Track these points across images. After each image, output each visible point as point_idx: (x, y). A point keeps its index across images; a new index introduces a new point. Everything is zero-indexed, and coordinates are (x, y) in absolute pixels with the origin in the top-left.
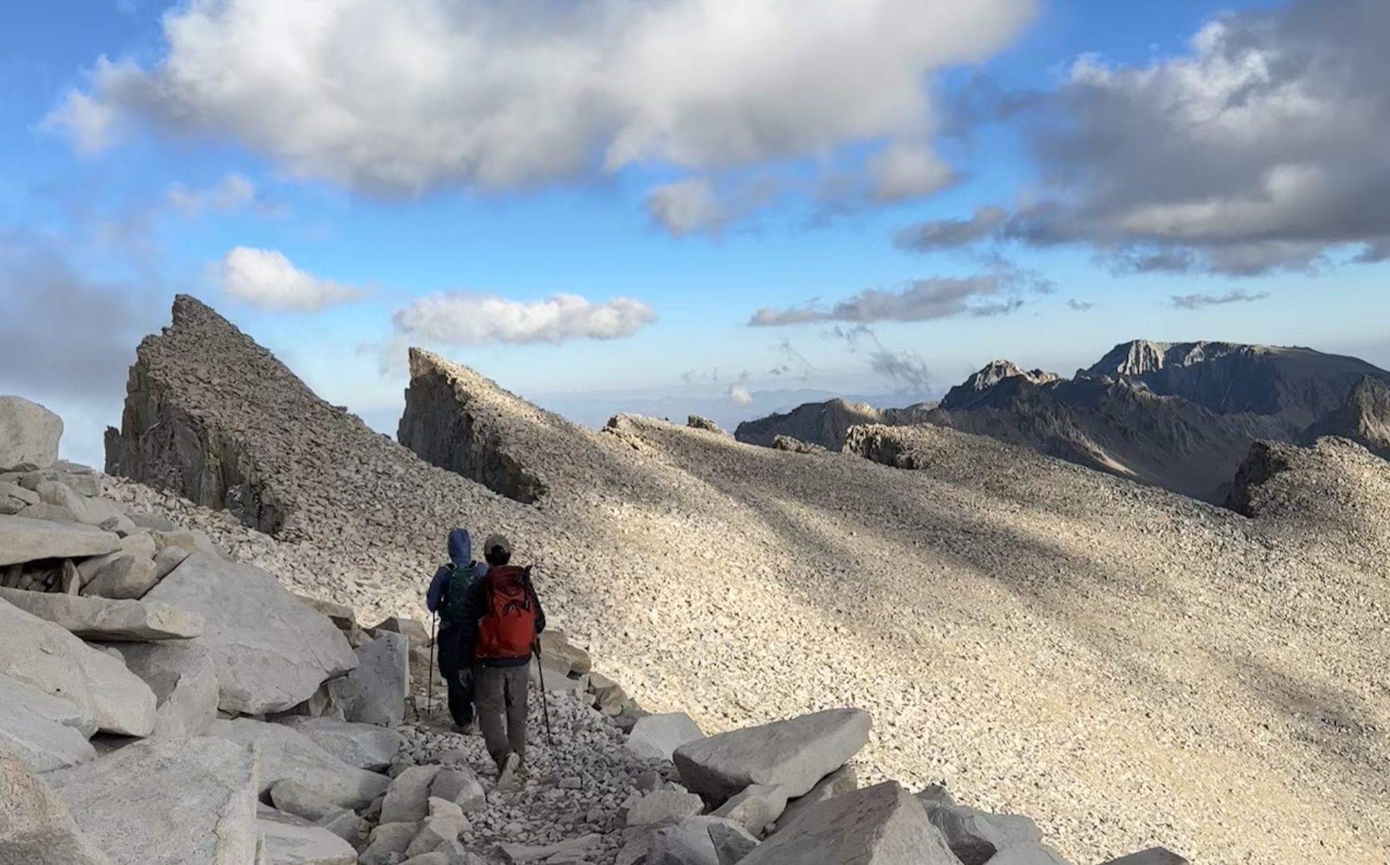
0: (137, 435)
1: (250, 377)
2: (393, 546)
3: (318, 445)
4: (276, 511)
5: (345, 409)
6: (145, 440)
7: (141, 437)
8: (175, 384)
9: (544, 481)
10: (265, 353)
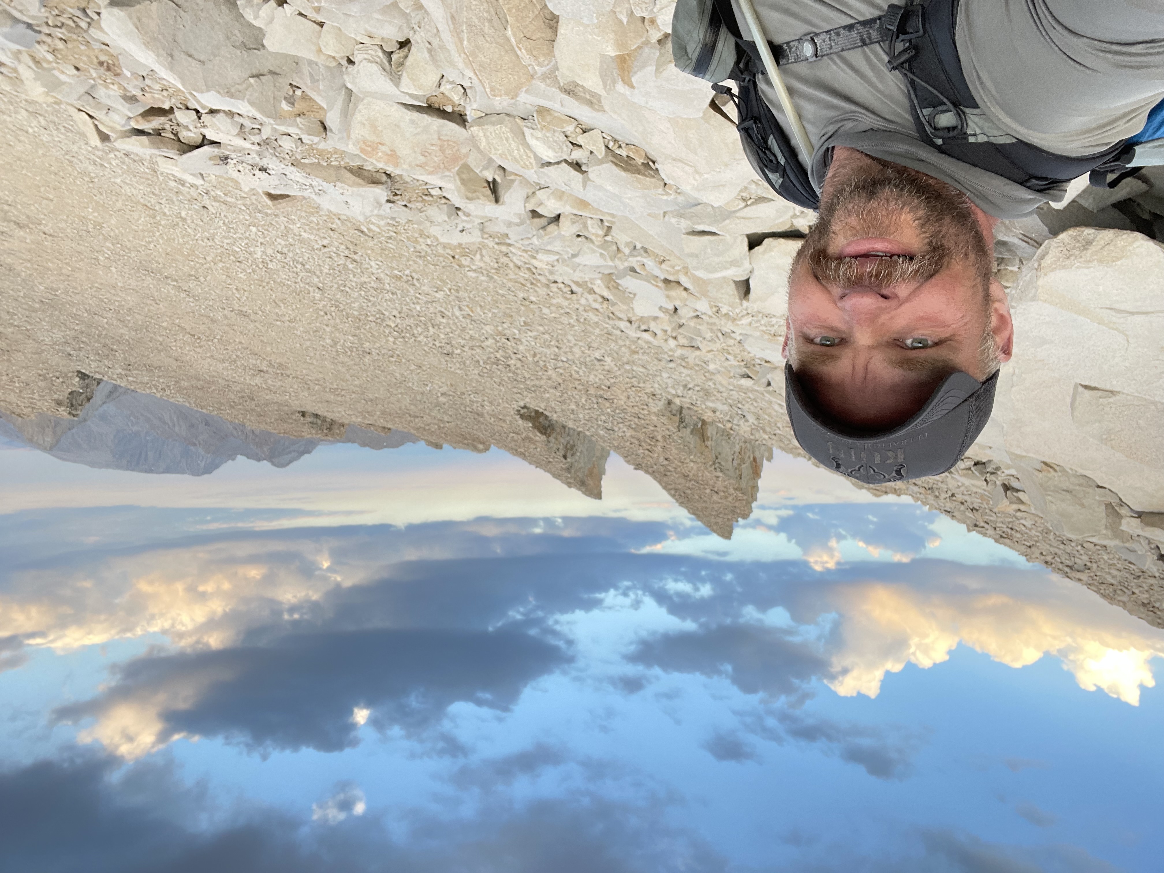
0: (755, 460)
1: (688, 492)
2: (595, 385)
3: (648, 450)
4: (671, 412)
5: (635, 469)
6: (749, 457)
7: (752, 459)
8: (731, 491)
9: (518, 417)
10: (681, 504)
